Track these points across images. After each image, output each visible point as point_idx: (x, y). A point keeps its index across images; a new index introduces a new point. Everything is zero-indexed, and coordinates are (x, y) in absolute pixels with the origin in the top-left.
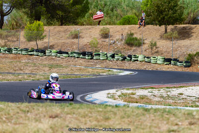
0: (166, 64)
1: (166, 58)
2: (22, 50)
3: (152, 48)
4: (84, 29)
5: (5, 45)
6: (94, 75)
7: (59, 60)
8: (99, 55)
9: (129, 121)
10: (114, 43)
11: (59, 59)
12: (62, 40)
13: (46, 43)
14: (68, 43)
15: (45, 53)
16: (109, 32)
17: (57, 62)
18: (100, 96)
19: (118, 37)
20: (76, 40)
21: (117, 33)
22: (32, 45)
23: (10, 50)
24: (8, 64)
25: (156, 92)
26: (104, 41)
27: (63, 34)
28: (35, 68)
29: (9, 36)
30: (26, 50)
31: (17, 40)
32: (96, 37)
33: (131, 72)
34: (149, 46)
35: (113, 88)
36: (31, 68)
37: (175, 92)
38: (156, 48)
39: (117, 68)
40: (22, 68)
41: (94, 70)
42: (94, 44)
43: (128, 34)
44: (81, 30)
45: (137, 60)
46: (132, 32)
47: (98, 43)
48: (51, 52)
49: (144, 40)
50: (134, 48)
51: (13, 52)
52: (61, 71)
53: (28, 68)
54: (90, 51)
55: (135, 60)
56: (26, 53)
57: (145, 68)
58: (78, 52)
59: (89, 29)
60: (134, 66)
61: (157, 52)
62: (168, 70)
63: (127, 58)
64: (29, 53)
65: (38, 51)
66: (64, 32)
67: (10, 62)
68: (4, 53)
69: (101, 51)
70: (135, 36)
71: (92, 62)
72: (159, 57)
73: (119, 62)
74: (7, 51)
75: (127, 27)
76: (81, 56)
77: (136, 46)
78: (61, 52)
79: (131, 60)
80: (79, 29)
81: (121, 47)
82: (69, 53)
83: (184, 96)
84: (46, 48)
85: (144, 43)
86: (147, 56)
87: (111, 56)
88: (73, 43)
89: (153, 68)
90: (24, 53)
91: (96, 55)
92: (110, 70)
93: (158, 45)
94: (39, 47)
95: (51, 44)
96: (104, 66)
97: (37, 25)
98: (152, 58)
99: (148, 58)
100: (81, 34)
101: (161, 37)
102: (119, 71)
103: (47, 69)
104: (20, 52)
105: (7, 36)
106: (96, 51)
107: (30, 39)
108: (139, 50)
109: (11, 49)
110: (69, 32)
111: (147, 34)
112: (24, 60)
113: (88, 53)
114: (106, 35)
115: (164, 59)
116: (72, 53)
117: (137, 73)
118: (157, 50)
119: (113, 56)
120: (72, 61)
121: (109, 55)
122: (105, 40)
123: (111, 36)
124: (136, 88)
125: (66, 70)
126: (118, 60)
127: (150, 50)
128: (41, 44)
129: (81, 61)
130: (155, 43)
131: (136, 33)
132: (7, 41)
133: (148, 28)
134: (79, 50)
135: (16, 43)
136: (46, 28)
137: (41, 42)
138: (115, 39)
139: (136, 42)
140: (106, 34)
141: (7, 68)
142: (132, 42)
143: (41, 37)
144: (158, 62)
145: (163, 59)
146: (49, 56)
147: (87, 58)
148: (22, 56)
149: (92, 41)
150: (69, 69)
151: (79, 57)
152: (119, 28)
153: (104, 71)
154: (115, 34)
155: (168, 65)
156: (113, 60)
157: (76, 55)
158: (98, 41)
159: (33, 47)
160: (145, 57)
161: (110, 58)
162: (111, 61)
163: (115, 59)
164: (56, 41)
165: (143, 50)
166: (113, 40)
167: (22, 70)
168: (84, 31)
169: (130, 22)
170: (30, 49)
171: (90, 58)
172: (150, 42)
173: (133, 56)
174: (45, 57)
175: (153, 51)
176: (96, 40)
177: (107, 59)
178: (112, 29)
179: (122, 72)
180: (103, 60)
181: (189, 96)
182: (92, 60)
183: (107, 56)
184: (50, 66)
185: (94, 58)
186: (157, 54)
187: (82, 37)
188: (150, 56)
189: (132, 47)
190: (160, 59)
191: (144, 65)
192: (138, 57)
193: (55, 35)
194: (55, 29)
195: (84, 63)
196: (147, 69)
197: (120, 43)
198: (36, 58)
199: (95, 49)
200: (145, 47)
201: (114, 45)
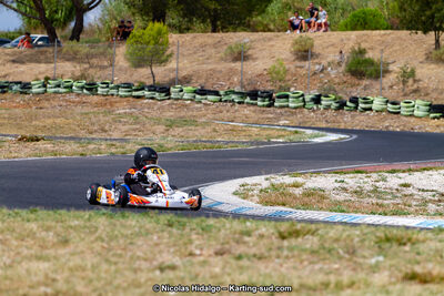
0: (434, 118)
1: (435, 103)
2: (118, 87)
3: (404, 82)
4: (259, 40)
5: (83, 77)
7: (199, 109)
8: (287, 97)
10: (322, 71)
11: (199, 105)
12: (210, 63)
13: (173, 70)
14: (221, 72)
15: (168, 93)
16: (312, 46)
17: (195, 113)
19: (332, 56)
20: (238, 65)
21: (331, 49)
22: (143, 75)
23: (92, 88)
24: (78, 118)
26: (301, 67)
27: (213, 51)
28: (135, 127)
29: (93, 56)
30: (128, 86)
31: (111, 65)
32: (282, 57)
33: (343, 136)
34: (397, 77)
36: (127, 127)
38: (415, 81)
40: (107, 128)
41: (263, 132)
42: (278, 73)
43: (354, 52)
44: (252, 42)
45: (370, 109)
46: (363, 46)
47: (286, 71)
48: (182, 91)
49: (388, 64)
50: (366, 82)
51: (100, 91)
52: (191, 133)
53: (120, 126)
54: (269, 88)
55: (366, 109)
56: (127, 94)
57: (387, 127)
59: (270, 39)
60: (362, 120)
61: (415, 91)
62: (438, 131)
63: (348, 103)
64: (135, 93)
65: (153, 88)
66: (215, 46)
68: (78, 95)
69: (292, 89)
70: (370, 55)
71: (270, 114)
72: (419, 102)
73: (329, 113)
74: (87, 89)
75: (353, 34)
76: (248, 100)
77: (370, 76)
78: (203, 92)
79: (356, 108)
80: (246, 40)
81: (337, 80)
82: (222, 92)
83: (409, 191)
84: (173, 82)
85: (387, 72)
86: (391, 100)
87: (313, 100)
88: (232, 72)
89: (404, 126)
90: (122, 92)
91: (279, 97)
92: (296, 132)
93: (419, 73)
94: (158, 79)
95: (184, 73)
97: (154, 33)
98: (402, 104)
99: (393, 103)
100: (250, 52)
101: (428, 58)
102: (316, 132)
103: (162, 128)
104: (114, 91)
105: (88, 56)
106: (281, 88)
107: (139, 62)
108: (376, 85)
109: (94, 84)
110: (225, 47)
111: (396, 51)
112: (123, 109)
113: (263, 93)
114: (304, 54)
115: (430, 105)
116: (226, 94)
117: (355, 137)
118: (415, 86)
119: (317, 100)
120: (227, 111)
121: (308, 97)
122: (302, 64)
123: (317, 56)
125: (203, 131)
126: (328, 107)
127: (401, 86)
128: (161, 73)
129: (247, 111)
130: (413, 72)
132: (87, 66)
133: (399, 38)
134: (243, 86)
135: (108, 72)
136: (174, 37)
137: (163, 68)
138: (324, 63)
139: (371, 69)
140: (306, 51)
141: (73, 127)
142: (362, 68)
143: (163, 58)
144: (416, 113)
145: (426, 105)
146: (177, 99)
147: (259, 103)
148: (118, 99)
149: (275, 67)
150: (209, 129)
151: (243, 103)
152: (335, 36)
153: (283, 133)
154: (327, 50)
155: (438, 118)
156: (319, 109)
157: (236, 98)
158: (287, 67)
159: (143, 80)
160: (387, 102)
161: (311, 105)
162: (314, 111)
163: (321, 107)
164: (196, 67)
165: (386, 86)
166: (320, 64)
167: (106, 131)
168: (259, 45)
169: (366, 24)
170: (136, 84)
171: (266, 103)
172: (402, 68)
173: (360, 100)
174: (168, 102)
175: (406, 89)
176: (282, 65)
177: (304, 106)
178: (319, 39)
179: (322, 136)
180: (296, 108)
181: (423, 190)
182: (272, 109)
183: (304, 101)
184: (168, 123)
185: (276, 104)
186: (416, 95)
187: (255, 56)
188: (398, 100)
189: (361, 79)
190: (420, 107)
191: (385, 119)
192: (372, 102)
193: (195, 53)
194: (196, 41)
195: (253, 115)
196: (391, 128)
197: (335, 71)
198: (150, 104)
199: (278, 84)
200: (390, 79)
201: (322, 75)
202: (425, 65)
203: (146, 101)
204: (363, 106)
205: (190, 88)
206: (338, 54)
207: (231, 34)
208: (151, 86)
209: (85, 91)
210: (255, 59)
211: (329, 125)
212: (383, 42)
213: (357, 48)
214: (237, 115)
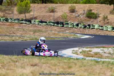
2: (15, 20)
3: (104, 20)
4: (58, 6)
5: (4, 16)
6: (64, 38)
8: (68, 24)
9: (85, 69)
10: (78, 16)
11: (40, 26)
12: (43, 13)
13: (32, 15)
14: (47, 16)
15: (31, 22)
16: (75, 8)
17: (39, 28)
18: (67, 52)
19: (81, 12)
20: (52, 14)
21: (81, 9)
22: (22, 16)
23: (7, 20)
25: (106, 50)
26: (72, 15)
27: (44, 9)
28: (23, 32)
29: (7, 10)
30: (18, 20)
31: (12, 13)
32: (65, 12)
33: (90, 36)
34: (102, 19)
35: (77, 47)
36: (21, 32)
38: (107, 20)
39: (80, 33)
40: (15, 32)
41: (64, 35)
42: (65, 17)
43: (88, 10)
44: (56, 7)
45: (94, 28)
46: (91, 9)
48: (35, 21)
49: (99, 14)
50: (92, 20)
51: (9, 21)
52: (42, 34)
53: (19, 32)
54: (62, 21)
55: (93, 28)
56: (18, 22)
57: (99, 34)
58: (54, 22)
59: (62, 6)
60: (92, 32)
61: (108, 23)
63: (87, 26)
64: (20, 22)
65: (26, 20)
66: (44, 8)
67: (6, 28)
68: (2, 22)
69: (69, 22)
70: (93, 11)
71: (63, 29)
72: (109, 26)
73: (81, 29)
74: (5, 20)
75: (88, 5)
76: (56, 25)
77: (93, 18)
78: (42, 22)
79: (90, 28)
80: (54, 6)
81: (83, 19)
82: (48, 22)
84: (32, 19)
85: (99, 17)
86: (101, 25)
87: (76, 25)
88: (50, 16)
89: (105, 34)
90: (16, 21)
91: (65, 24)
92: (75, 35)
93: (109, 17)
94: (27, 18)
95: (35, 16)
96: (71, 32)
97: (26, 3)
98: (104, 27)
99: (101, 27)
100: (56, 10)
101: (111, 12)
102: (81, 35)
103: (32, 33)
104: (14, 21)
105: (5, 10)
106: (66, 21)
107: (21, 13)
108: (95, 21)
109: (7, 19)
110: (48, 8)
111: (101, 10)
112: (17, 27)
113: (61, 22)
114: (73, 11)
115: (113, 27)
116: (49, 23)
117: (93, 37)
118: (108, 21)
119: (77, 25)
120: (49, 28)
121: (74, 24)
122: (72, 14)
123: (77, 11)
124: (93, 47)
125: (45, 34)
126: (81, 27)
127: (103, 21)
128: (28, 16)
129: (56, 28)
130: (107, 17)
131: (94, 9)
132: (5, 13)
133: (102, 6)
134: (54, 20)
135: (11, 15)
136: (32, 5)
137: (29, 14)
138: (79, 14)
139: (93, 16)
141: (4, 32)
142: (91, 16)
143: (29, 11)
144: (108, 30)
145: (112, 27)
146: (34, 24)
147: (59, 26)
148: (15, 24)
149: (63, 15)
150: (47, 33)
151: (54, 25)
152: (82, 5)
153: (71, 35)
154: (79, 10)
156: (78, 28)
157: (52, 24)
158: (67, 15)
159: (22, 18)
160: (99, 26)
162: (76, 28)
163: (79, 27)
164: (39, 14)
165: (98, 21)
166: (78, 14)
167: (15, 33)
168: (58, 8)
169: (90, 2)
170: (21, 19)
171: (61, 26)
172: (103, 16)
173: (91, 25)
174: (31, 25)
175: (105, 22)
176: (65, 14)
177: (73, 27)
178: (77, 6)
179: (83, 36)
180: (71, 27)
182: (63, 27)
183: (73, 25)
184: (34, 31)
186: (108, 24)
187: (57, 11)
188: (103, 25)
189: (90, 19)
190: (110, 28)
191: (99, 31)
192: (95, 26)
193: (38, 10)
195: (58, 29)
196: (101, 34)
197: (82, 16)
198: (25, 25)
199: (65, 20)
200: (100, 19)
201: (78, 17)
202: (110, 15)
204: (92, 27)
206: (83, 11)
208: (25, 20)
209: (4, 21)
212: (97, 8)
213: (89, 9)
214: (52, 29)
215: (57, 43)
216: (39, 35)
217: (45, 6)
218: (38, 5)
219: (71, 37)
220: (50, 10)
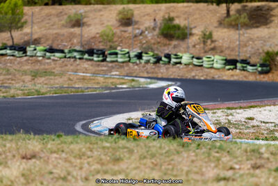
0: (229, 69)
1: (229, 58)
3: (204, 43)
4: (91, 11)
6: (107, 88)
7: (49, 64)
8: (116, 54)
10: (141, 34)
11: (49, 61)
12: (54, 29)
13: (27, 34)
14: (63, 35)
15: (25, 51)
16: (132, 15)
17: (46, 67)
19: (148, 23)
20: (77, 30)
21: (147, 17)
22: (4, 38)
26: (125, 31)
27: (56, 19)
32: (109, 24)
33: (170, 83)
34: (199, 39)
36: (1, 77)
37: (240, 115)
38: (212, 42)
39: (146, 75)
41: (107, 80)
42: (108, 36)
43: (164, 19)
44: (85, 12)
45: (180, 63)
46: (172, 15)
47: (114, 34)
48: (35, 50)
49: (191, 29)
50: (175, 42)
52: (52, 82)
54: (101, 47)
55: (177, 63)
57: (193, 77)
58: (82, 49)
59: (100, 10)
60: (174, 72)
61: (213, 49)
62: (232, 79)
63: (163, 59)
65: (13, 48)
66: (59, 15)
69: (119, 48)
70: (177, 22)
71: (104, 67)
72: (217, 58)
73: (150, 66)
75: (163, 6)
76: (86, 56)
77: (178, 38)
78: (51, 50)
79: (169, 62)
80: (82, 11)
81: (153, 41)
82: (66, 51)
83: (255, 123)
84: (28, 43)
85: (191, 34)
86: (197, 56)
87: (136, 56)
88: (72, 35)
89: (207, 75)
92: (133, 80)
93: (216, 35)
94: (16, 41)
95: (35, 36)
96: (124, 73)
97: (12, 6)
98: (205, 59)
99: (198, 58)
100: (85, 20)
101: (221, 24)
102: (149, 80)
103: (28, 78)
106: (111, 47)
108: (183, 45)
110: (66, 17)
111: (196, 19)
113: (98, 51)
114: (127, 21)
115: (226, 60)
116: (70, 52)
117: (179, 84)
118: (213, 45)
119: (139, 56)
120: (71, 65)
121: (132, 54)
122: (126, 29)
125: (61, 80)
126: (148, 62)
127: (202, 45)
128: (18, 36)
129: (86, 65)
130: (210, 36)
131: (178, 17)
133: (198, 9)
134: (82, 46)
136: (27, 9)
137: (20, 32)
138: (142, 28)
139: (178, 33)
140: (128, 19)
142: (171, 32)
143: (19, 25)
144: (215, 65)
145: (223, 60)
146: (32, 56)
147: (95, 59)
150: (65, 78)
151: (83, 58)
152: (150, 8)
153: (123, 81)
154: (145, 18)
155: (232, 69)
156: (140, 63)
157: (77, 55)
158: (114, 31)
159: (5, 42)
160: (193, 57)
161: (134, 60)
162: (137, 65)
163: (143, 61)
164: (44, 32)
165: (190, 45)
166: (139, 29)
168: (91, 15)
171: (101, 59)
172: (202, 32)
173: (172, 56)
174: (25, 58)
175: (206, 48)
176: (111, 30)
177: (129, 61)
178: (138, 10)
179: (154, 83)
180: (123, 62)
181: (264, 122)
182: (104, 63)
183: (129, 57)
184: (33, 74)
185: (108, 59)
186: (213, 52)
187: (88, 23)
188: (201, 55)
189: (171, 40)
190: (218, 61)
191: (192, 70)
192: (181, 58)
193: (42, 21)
194: (43, 12)
195: (91, 68)
196: (197, 78)
197: (151, 34)
198: (11, 60)
199: (109, 44)
200: (193, 40)
201: (141, 37)
202: (219, 29)
203: (8, 58)
204: (175, 60)
205: (41, 48)
206: (152, 21)
207: (70, 7)
210: (89, 26)
211: (150, 75)
212: (186, 12)
213: (167, 17)
214: (79, 67)
215: (90, 101)
216: (45, 82)
217: (59, 11)
218: (42, 9)
219: (125, 86)
220: (71, 21)
